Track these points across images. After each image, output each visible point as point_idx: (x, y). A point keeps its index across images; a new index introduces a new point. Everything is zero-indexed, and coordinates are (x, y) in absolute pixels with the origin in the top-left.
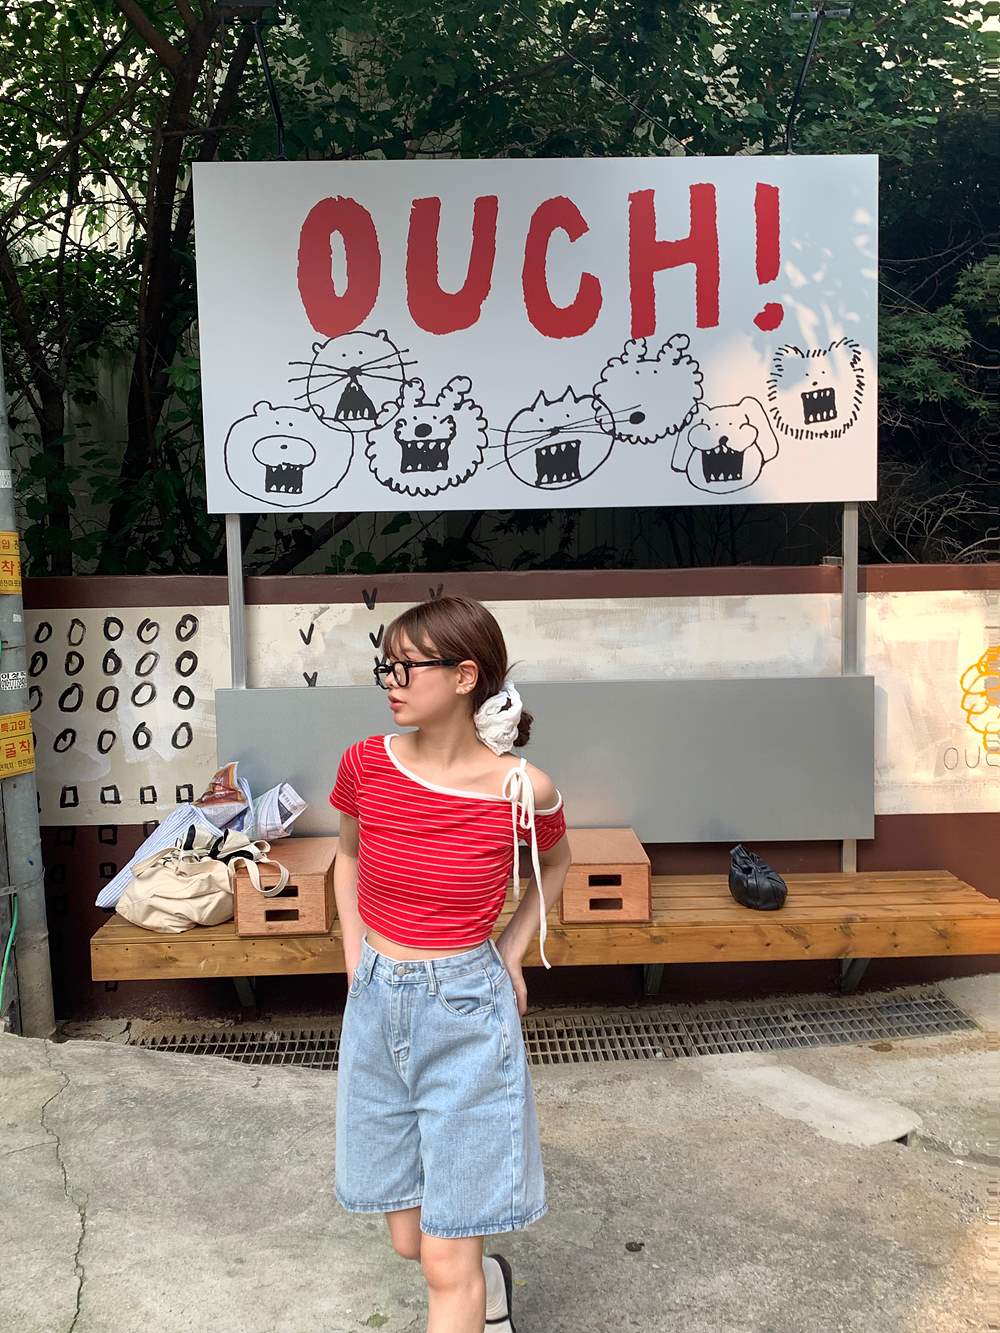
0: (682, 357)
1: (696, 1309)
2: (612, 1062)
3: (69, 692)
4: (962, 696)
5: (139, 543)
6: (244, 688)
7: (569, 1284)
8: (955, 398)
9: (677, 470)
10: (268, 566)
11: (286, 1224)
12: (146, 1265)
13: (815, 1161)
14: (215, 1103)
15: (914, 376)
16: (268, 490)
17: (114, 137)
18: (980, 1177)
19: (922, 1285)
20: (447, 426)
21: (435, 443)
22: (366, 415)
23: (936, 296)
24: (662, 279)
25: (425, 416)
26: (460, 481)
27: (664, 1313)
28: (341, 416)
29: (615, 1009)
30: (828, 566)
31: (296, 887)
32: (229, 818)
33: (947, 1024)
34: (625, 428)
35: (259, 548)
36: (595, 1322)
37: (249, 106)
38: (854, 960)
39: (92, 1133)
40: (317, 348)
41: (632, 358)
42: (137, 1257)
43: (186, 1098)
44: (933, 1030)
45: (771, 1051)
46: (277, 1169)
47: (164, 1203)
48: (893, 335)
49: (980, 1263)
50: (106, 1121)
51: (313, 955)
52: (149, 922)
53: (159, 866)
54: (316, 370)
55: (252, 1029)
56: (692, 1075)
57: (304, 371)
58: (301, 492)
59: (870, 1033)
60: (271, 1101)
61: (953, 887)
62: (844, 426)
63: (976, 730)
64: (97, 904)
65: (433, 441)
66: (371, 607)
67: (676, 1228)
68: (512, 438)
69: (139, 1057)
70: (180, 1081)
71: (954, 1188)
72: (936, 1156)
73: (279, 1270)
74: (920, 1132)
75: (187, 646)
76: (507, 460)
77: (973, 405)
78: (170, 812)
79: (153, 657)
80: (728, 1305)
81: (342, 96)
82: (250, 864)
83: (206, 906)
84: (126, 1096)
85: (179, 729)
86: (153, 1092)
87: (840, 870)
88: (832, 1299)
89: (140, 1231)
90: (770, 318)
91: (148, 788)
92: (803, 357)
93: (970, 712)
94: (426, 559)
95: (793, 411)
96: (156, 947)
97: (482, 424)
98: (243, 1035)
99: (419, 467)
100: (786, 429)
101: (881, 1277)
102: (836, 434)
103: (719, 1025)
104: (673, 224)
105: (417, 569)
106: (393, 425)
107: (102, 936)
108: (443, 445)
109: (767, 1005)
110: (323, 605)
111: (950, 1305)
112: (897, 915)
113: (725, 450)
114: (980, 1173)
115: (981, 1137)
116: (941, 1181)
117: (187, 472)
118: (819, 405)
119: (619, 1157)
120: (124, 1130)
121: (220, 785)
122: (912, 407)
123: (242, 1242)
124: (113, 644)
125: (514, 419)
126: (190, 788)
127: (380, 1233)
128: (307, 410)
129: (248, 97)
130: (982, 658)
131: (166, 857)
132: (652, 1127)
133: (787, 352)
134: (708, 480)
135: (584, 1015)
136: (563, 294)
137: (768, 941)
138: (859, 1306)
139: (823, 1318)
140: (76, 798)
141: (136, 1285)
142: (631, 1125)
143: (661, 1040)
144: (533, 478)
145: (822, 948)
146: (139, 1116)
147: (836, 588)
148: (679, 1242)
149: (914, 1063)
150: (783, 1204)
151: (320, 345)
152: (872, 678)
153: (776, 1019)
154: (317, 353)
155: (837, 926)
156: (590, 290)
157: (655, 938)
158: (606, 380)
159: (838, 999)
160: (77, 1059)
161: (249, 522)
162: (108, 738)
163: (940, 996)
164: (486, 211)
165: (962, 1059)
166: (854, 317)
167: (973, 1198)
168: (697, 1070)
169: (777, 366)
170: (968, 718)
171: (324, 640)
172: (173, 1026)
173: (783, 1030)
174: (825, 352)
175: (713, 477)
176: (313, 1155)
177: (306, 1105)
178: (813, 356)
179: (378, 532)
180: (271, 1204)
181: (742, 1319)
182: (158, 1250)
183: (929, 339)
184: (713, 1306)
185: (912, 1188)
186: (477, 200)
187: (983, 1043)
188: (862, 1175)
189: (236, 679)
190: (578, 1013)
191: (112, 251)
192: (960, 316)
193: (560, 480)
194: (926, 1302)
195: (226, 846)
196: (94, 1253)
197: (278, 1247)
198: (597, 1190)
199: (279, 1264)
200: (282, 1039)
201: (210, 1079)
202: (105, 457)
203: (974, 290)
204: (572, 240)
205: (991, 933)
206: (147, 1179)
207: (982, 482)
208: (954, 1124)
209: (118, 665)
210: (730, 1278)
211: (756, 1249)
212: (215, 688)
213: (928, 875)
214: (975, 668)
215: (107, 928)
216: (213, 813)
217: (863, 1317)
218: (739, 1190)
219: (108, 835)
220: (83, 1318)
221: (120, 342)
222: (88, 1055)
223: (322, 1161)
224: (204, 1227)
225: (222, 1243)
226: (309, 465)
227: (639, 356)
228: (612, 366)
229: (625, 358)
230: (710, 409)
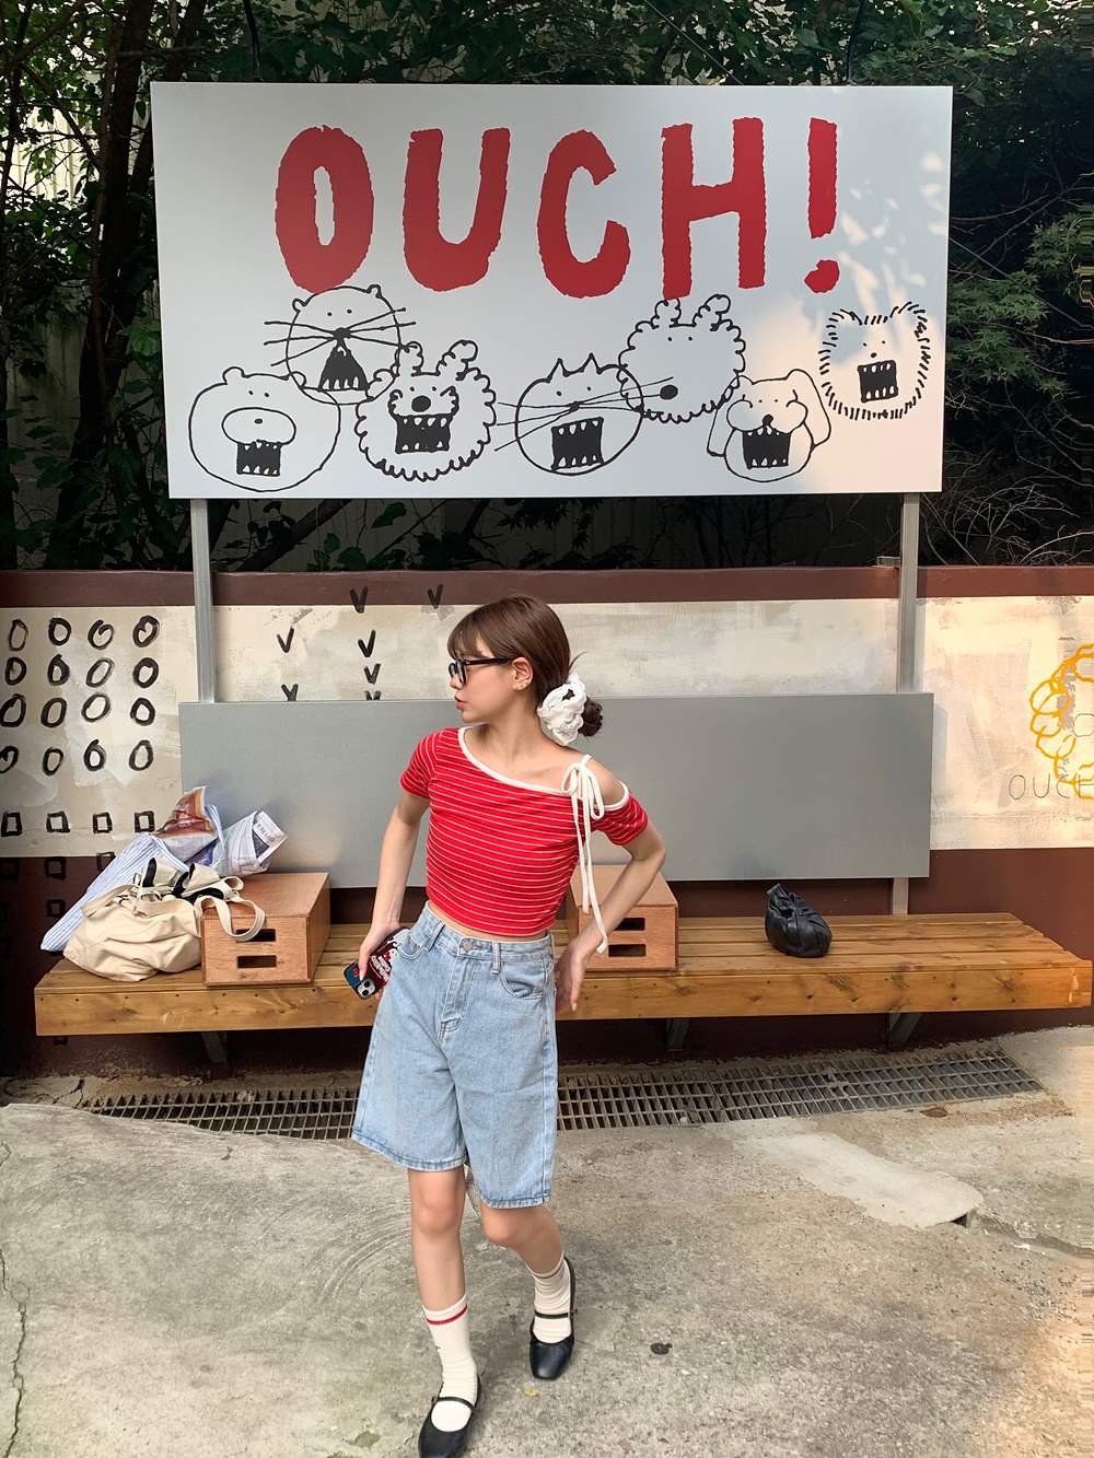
0: (721, 322)
1: (733, 1424)
2: (631, 1129)
3: (10, 703)
4: (1031, 716)
5: (92, 535)
6: (212, 701)
7: (587, 1394)
8: (1026, 377)
9: (714, 454)
10: (241, 563)
11: (260, 1323)
12: (97, 1373)
13: (863, 1245)
14: (178, 1179)
15: (980, 351)
16: (240, 471)
17: (62, 67)
18: (1050, 1264)
19: (991, 1394)
20: (448, 398)
21: (434, 419)
22: (356, 385)
23: (1012, 257)
24: (699, 230)
25: (423, 387)
26: (463, 464)
27: (696, 1428)
28: (326, 386)
29: (633, 1066)
30: (883, 567)
31: (274, 930)
32: (196, 851)
33: (1008, 1085)
34: (653, 404)
35: (231, 542)
36: (618, 1440)
37: (219, 33)
38: (905, 1014)
39: (35, 1215)
40: (298, 305)
41: (664, 321)
42: (85, 1365)
43: (145, 1173)
44: (992, 1092)
45: (810, 1116)
46: (250, 1257)
47: (119, 1299)
48: (960, 304)
49: (1055, 1366)
50: (51, 1201)
51: (293, 1007)
52: (103, 968)
53: (114, 905)
54: (297, 331)
55: (223, 1088)
56: (722, 1145)
57: (283, 332)
58: (278, 474)
59: (921, 1094)
60: (243, 1176)
61: (1019, 932)
62: (907, 404)
63: (1047, 755)
64: (43, 947)
65: (432, 416)
66: (360, 610)
67: (708, 1326)
68: (523, 413)
69: (91, 1125)
70: (138, 1154)
71: (1022, 1278)
72: (1000, 1239)
73: (250, 1378)
74: (981, 1212)
75: (146, 652)
76: (518, 439)
77: (1046, 386)
78: (126, 842)
79: (106, 665)
80: (769, 1418)
81: (329, 14)
82: (220, 904)
83: (169, 951)
84: (75, 1171)
85: (137, 748)
86: (108, 1166)
87: (889, 911)
88: (887, 1410)
89: (88, 1333)
90: (824, 277)
91: (103, 815)
92: (861, 324)
93: (1040, 735)
94: (422, 556)
95: (848, 388)
96: (111, 998)
97: (491, 399)
98: (213, 1095)
99: (417, 446)
100: (839, 407)
101: (943, 1384)
102: (896, 414)
103: (751, 1084)
104: (713, 166)
105: (412, 567)
106: (386, 397)
107: (49, 985)
108: (443, 422)
109: (805, 1061)
110: (305, 607)
111: (1023, 1417)
112: (956, 963)
113: (769, 431)
114: (1050, 1259)
115: (1050, 1217)
116: (1007, 1269)
117: (147, 454)
118: (878, 380)
119: (641, 1241)
120: (72, 1211)
121: (185, 812)
122: (978, 387)
123: (208, 1345)
124: (59, 649)
125: (527, 391)
126: (150, 815)
127: (370, 1334)
128: (285, 378)
129: (218, 22)
130: (1055, 674)
131: (122, 895)
132: (678, 1205)
133: (843, 317)
134: (750, 466)
135: (600, 1073)
136: (585, 246)
137: (810, 994)
138: (919, 1419)
139: (879, 1433)
140: (19, 826)
141: (84, 1398)
142: (654, 1202)
143: (685, 1102)
144: (549, 461)
145: (871, 1002)
146: (90, 1195)
147: (892, 592)
148: (711, 1344)
149: (972, 1130)
150: (829, 1297)
151: (300, 301)
152: (931, 696)
153: (815, 1078)
154: (298, 311)
155: (888, 976)
156: (616, 239)
157: (682, 989)
158: (634, 348)
159: (883, 1056)
160: (20, 1126)
161: (219, 510)
162: (54, 757)
163: (999, 1053)
164: (496, 146)
165: (1026, 1126)
166: (919, 280)
167: (1044, 1289)
168: (726, 1137)
169: (830, 334)
170: (1038, 741)
171: (307, 651)
172: (132, 1085)
173: (823, 1090)
174: (886, 318)
175: (754, 463)
176: (292, 1240)
177: (284, 1181)
178: (872, 323)
179: (369, 524)
180: (244, 1299)
181: (786, 1435)
182: (110, 1356)
183: (998, 309)
184: (751, 1420)
185: (974, 1278)
186: (486, 132)
187: (1049, 1108)
188: (918, 1262)
189: (202, 691)
190: (591, 1070)
191: (63, 199)
192: (1034, 283)
193: (579, 464)
194: (996, 1414)
195: (192, 883)
196: (36, 1360)
197: (250, 1351)
198: (617, 1280)
199: (252, 1372)
200: (257, 1100)
201: (174, 1149)
202: (54, 435)
203: (1051, 252)
204: (597, 182)
205: (1062, 985)
206: (99, 1270)
207: (1052, 474)
208: (1019, 1203)
209: (66, 673)
210: (771, 1386)
211: (800, 1352)
212: (179, 701)
213: (988, 919)
214: (1047, 685)
215: (53, 975)
216: (177, 844)
217: (925, 1433)
218: (778, 1280)
219: (56, 868)
220: (21, 1438)
221: (71, 307)
222: (33, 1121)
223: (302, 1248)
224: (165, 1328)
225: (186, 1347)
226: (287, 443)
227: (672, 320)
228: (641, 331)
229: (655, 322)
230: (753, 383)
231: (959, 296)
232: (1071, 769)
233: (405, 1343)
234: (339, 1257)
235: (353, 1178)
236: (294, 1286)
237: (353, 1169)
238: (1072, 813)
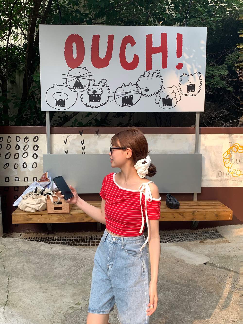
0: (158, 75)
3: (7, 154)
4: (223, 159)
5: (25, 118)
6: (50, 154)
8: (224, 87)
9: (156, 103)
10: (57, 125)
11: (57, 281)
12: (24, 290)
13: (184, 268)
14: (41, 253)
15: (214, 81)
16: (56, 106)
17: (20, 17)
19: (208, 297)
20: (100, 91)
21: (97, 95)
22: (81, 88)
23: (220, 62)
24: (154, 56)
25: (95, 88)
26: (103, 105)
28: (75, 88)
30: (192, 127)
31: (62, 202)
32: (46, 185)
34: (144, 93)
35: (55, 120)
37: (54, 11)
38: (196, 221)
39: (11, 259)
40: (69, 71)
41: (146, 75)
42: (21, 288)
43: (34, 252)
44: (214, 238)
45: (175, 243)
46: (56, 268)
47: (28, 276)
48: (210, 71)
50: (15, 257)
51: (66, 218)
52: (26, 210)
53: (28, 196)
54: (69, 77)
55: (51, 236)
57: (66, 77)
58: (64, 106)
59: (199, 239)
60: (55, 252)
61: (220, 205)
62: (197, 93)
63: (226, 167)
64: (13, 205)
66: (81, 135)
68: (116, 94)
69: (23, 242)
70: (33, 248)
71: (217, 275)
72: (213, 267)
73: (55, 292)
74: (209, 262)
75: (36, 143)
76: (115, 100)
77: (229, 89)
78: (31, 183)
79: (28, 146)
81: (77, 9)
82: (51, 196)
83: (40, 206)
84: (20, 251)
85: (34, 164)
86: (26, 250)
87: (193, 200)
88: (186, 300)
89: (22, 282)
90: (180, 66)
91: (26, 178)
92: (187, 76)
93: (225, 163)
94: (95, 124)
95: (185, 89)
96: (27, 216)
97: (109, 91)
98: (49, 237)
99: (93, 101)
100: (183, 94)
101: (198, 295)
102: (195, 95)
103: (163, 236)
104: (157, 43)
105: (93, 126)
106: (87, 90)
107: (15, 213)
108: (99, 96)
109: (175, 232)
110: (70, 134)
112: (205, 211)
113: (168, 98)
114: (223, 271)
115: (223, 263)
116: (214, 273)
117: (37, 101)
118: (191, 88)
120: (19, 259)
121: (44, 177)
122: (214, 89)
123: (47, 285)
124: (18, 143)
125: (117, 90)
126: (36, 178)
127: (80, 284)
128: (66, 86)
129: (54, 8)
130: (228, 150)
131: (30, 194)
133: (184, 75)
134: (164, 106)
136: (129, 59)
137: (175, 217)
138: (193, 302)
139: (184, 304)
140: (9, 180)
141: (21, 295)
144: (121, 104)
145: (188, 218)
146: (23, 256)
147: (193, 132)
149: (209, 246)
150: (176, 278)
152: (202, 154)
153: (177, 235)
154: (69, 72)
155: (191, 213)
156: (136, 58)
158: (140, 81)
159: (191, 231)
160: (8, 242)
161: (52, 114)
162: (16, 165)
163: (216, 230)
164: (111, 38)
165: (220, 245)
166: (200, 67)
167: (221, 277)
169: (181, 78)
170: (224, 164)
171: (70, 143)
172: (32, 235)
173: (178, 238)
174: (193, 75)
175: (165, 105)
176: (64, 265)
177: (63, 254)
178: (190, 76)
179: (84, 117)
180: (54, 276)
181: (165, 304)
182: (26, 287)
183: (218, 73)
185: (207, 275)
186: (109, 35)
187: (225, 242)
188: (195, 272)
189: (48, 152)
191: (20, 46)
192: (226, 67)
193: (128, 105)
194: (208, 301)
195: (45, 192)
196: (11, 287)
197: (55, 287)
199: (55, 290)
200: (58, 238)
201: (40, 247)
202: (17, 97)
203: (230, 61)
204: (132, 46)
205: (228, 215)
206: (24, 270)
207: (230, 108)
208: (218, 260)
209: (19, 147)
210: (163, 295)
211: (169, 288)
212: (43, 154)
213: (213, 202)
214: (226, 152)
215: (16, 211)
216: (42, 184)
217: (194, 304)
218: (166, 275)
219: (16, 189)
220: (8, 302)
221: (21, 69)
222: (11, 241)
223: (67, 267)
224: (38, 282)
225: (42, 285)
226: (66, 100)
227: (148, 75)
228: (141, 77)
229: (144, 75)
230: (165, 88)
231: (210, 70)
232: (231, 170)
233: (87, 286)
234: (74, 269)
235: (77, 253)
236: (65, 274)
237: (78, 252)
238: (231, 180)
